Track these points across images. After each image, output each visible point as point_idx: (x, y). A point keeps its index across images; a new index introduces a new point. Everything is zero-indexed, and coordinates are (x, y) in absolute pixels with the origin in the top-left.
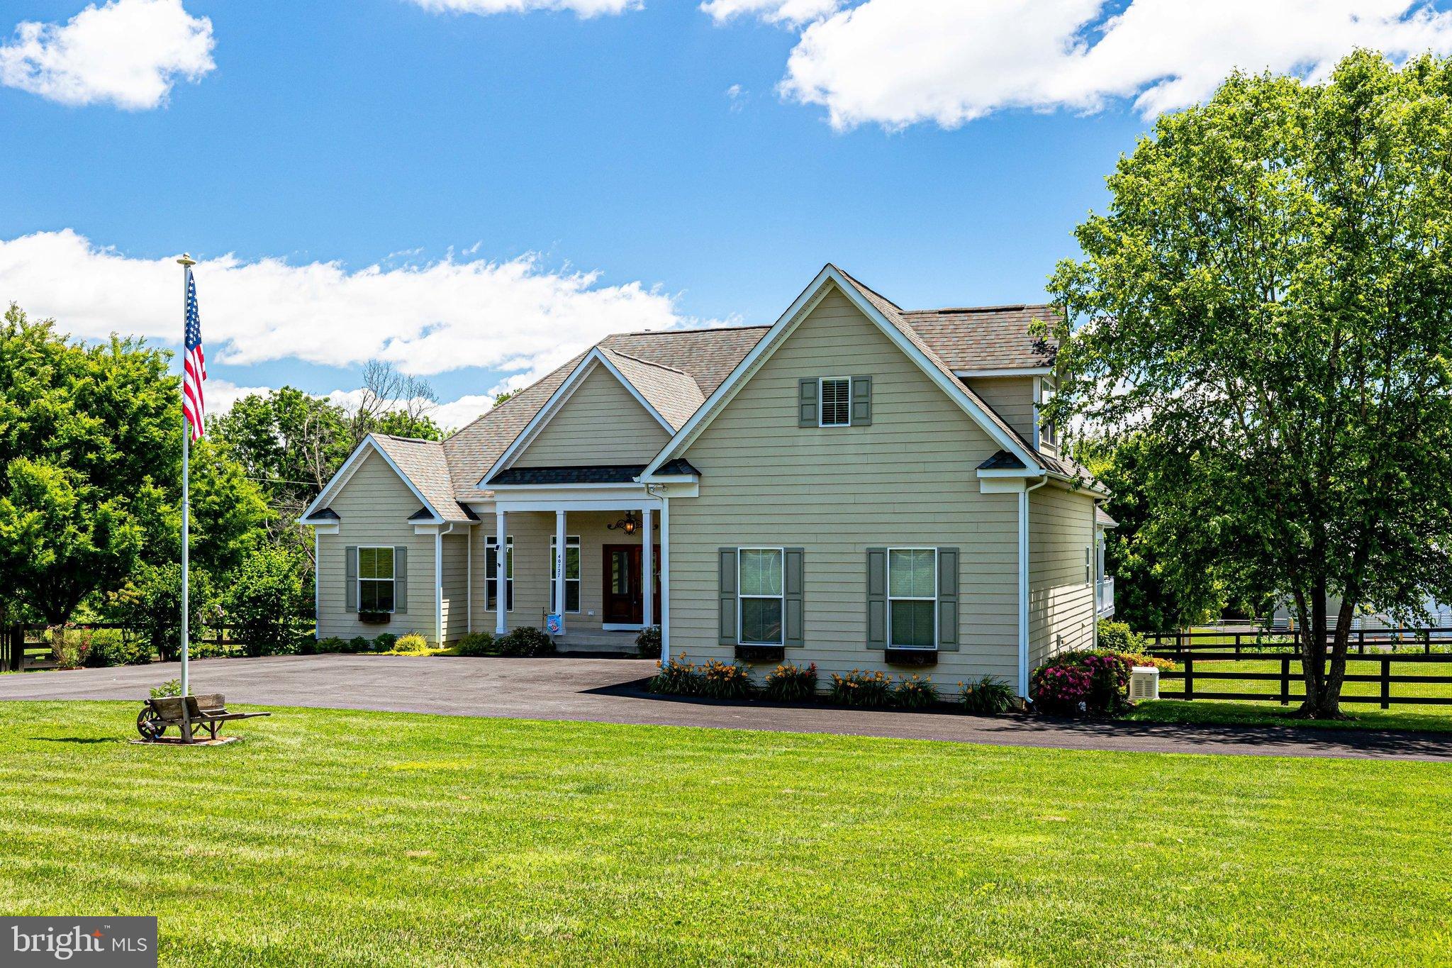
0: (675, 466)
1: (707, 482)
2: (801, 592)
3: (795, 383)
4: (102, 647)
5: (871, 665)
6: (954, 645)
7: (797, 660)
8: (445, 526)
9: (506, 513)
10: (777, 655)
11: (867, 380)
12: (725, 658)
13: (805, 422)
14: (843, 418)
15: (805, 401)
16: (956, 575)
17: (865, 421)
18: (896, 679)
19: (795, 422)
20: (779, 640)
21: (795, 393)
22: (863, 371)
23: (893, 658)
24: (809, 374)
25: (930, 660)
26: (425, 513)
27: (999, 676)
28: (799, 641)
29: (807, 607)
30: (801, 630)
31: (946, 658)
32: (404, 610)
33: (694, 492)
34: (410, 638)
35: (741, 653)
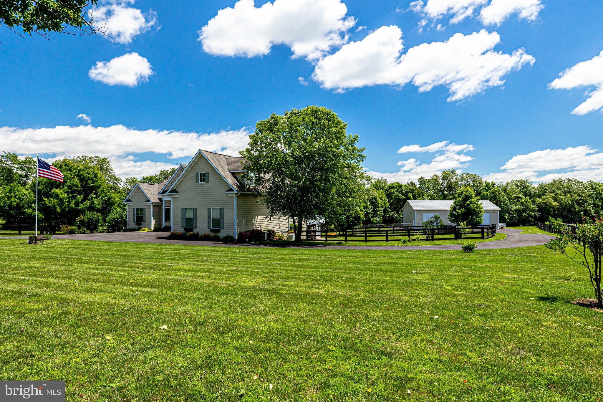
0: (173, 191)
1: (180, 194)
2: (196, 217)
3: (195, 174)
4: (72, 230)
5: (208, 232)
6: (223, 228)
7: (195, 231)
8: (153, 203)
9: (165, 200)
10: (192, 230)
11: (208, 173)
12: (182, 230)
13: (197, 182)
14: (204, 181)
15: (197, 177)
16: (224, 213)
17: (208, 181)
18: (212, 234)
19: (195, 182)
20: (192, 227)
21: (195, 176)
22: (207, 171)
23: (212, 231)
24: (197, 172)
25: (219, 231)
26: (148, 201)
27: (231, 234)
28: (196, 227)
29: (197, 220)
30: (196, 225)
31: (222, 230)
32: (145, 222)
33: (177, 196)
34: (144, 228)
35: (185, 230)
